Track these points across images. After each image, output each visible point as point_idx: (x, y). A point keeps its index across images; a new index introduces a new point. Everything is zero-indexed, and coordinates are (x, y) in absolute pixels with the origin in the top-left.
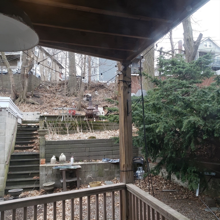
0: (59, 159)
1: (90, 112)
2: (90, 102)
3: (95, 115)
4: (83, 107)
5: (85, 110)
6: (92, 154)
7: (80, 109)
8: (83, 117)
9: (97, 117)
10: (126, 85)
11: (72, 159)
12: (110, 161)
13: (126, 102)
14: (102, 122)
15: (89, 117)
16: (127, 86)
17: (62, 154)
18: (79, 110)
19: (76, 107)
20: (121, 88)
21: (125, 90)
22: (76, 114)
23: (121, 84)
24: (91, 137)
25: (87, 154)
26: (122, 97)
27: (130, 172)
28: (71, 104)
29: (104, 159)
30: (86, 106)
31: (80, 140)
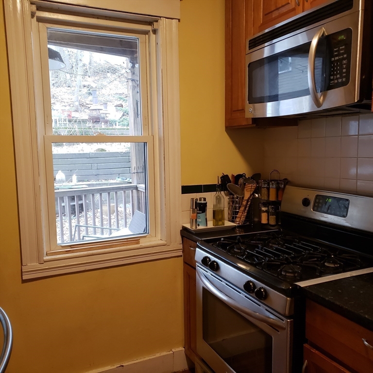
0: (55, 178)
1: (95, 114)
2: (94, 98)
3: (104, 118)
4: (82, 105)
5: (85, 110)
6: (101, 172)
7: (78, 108)
8: (84, 121)
9: (106, 122)
10: (135, 84)
11: (74, 178)
12: (126, 181)
13: (135, 103)
14: (115, 129)
15: (94, 121)
16: (136, 86)
17: (59, 171)
18: (76, 111)
19: (72, 105)
20: (129, 88)
21: (134, 89)
22: (73, 117)
23: (129, 82)
24: (98, 150)
25: (94, 172)
26: (131, 97)
27: (141, 173)
28: (62, 100)
29: (119, 178)
30: (87, 104)
31: (84, 154)
